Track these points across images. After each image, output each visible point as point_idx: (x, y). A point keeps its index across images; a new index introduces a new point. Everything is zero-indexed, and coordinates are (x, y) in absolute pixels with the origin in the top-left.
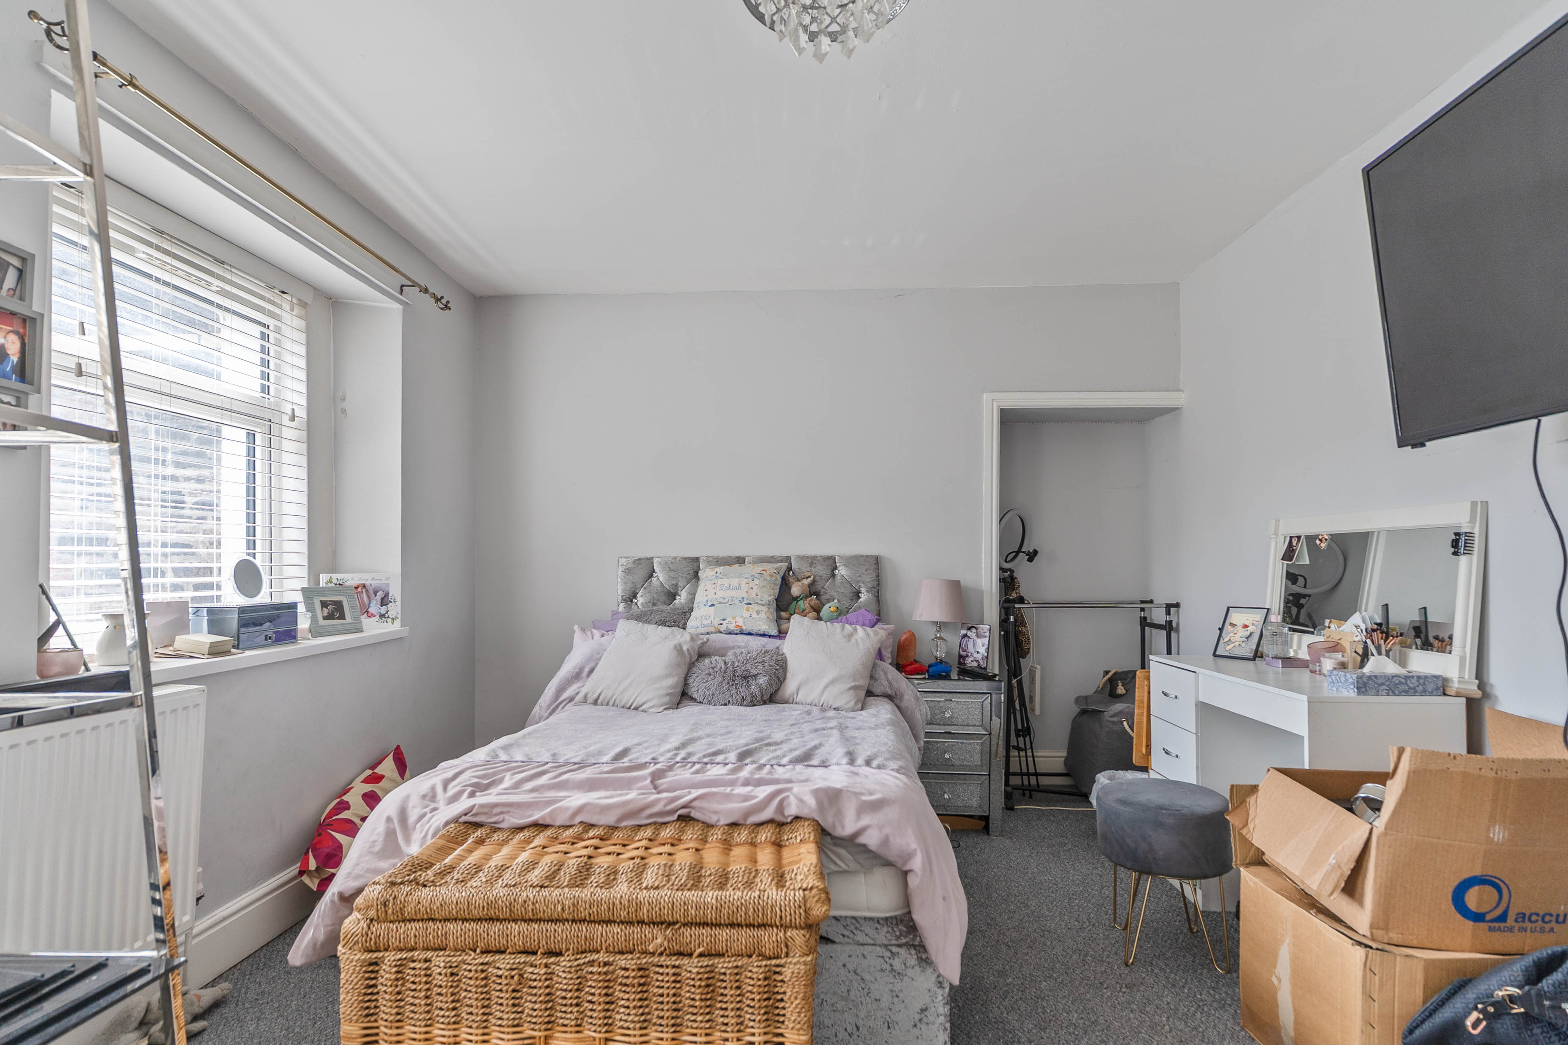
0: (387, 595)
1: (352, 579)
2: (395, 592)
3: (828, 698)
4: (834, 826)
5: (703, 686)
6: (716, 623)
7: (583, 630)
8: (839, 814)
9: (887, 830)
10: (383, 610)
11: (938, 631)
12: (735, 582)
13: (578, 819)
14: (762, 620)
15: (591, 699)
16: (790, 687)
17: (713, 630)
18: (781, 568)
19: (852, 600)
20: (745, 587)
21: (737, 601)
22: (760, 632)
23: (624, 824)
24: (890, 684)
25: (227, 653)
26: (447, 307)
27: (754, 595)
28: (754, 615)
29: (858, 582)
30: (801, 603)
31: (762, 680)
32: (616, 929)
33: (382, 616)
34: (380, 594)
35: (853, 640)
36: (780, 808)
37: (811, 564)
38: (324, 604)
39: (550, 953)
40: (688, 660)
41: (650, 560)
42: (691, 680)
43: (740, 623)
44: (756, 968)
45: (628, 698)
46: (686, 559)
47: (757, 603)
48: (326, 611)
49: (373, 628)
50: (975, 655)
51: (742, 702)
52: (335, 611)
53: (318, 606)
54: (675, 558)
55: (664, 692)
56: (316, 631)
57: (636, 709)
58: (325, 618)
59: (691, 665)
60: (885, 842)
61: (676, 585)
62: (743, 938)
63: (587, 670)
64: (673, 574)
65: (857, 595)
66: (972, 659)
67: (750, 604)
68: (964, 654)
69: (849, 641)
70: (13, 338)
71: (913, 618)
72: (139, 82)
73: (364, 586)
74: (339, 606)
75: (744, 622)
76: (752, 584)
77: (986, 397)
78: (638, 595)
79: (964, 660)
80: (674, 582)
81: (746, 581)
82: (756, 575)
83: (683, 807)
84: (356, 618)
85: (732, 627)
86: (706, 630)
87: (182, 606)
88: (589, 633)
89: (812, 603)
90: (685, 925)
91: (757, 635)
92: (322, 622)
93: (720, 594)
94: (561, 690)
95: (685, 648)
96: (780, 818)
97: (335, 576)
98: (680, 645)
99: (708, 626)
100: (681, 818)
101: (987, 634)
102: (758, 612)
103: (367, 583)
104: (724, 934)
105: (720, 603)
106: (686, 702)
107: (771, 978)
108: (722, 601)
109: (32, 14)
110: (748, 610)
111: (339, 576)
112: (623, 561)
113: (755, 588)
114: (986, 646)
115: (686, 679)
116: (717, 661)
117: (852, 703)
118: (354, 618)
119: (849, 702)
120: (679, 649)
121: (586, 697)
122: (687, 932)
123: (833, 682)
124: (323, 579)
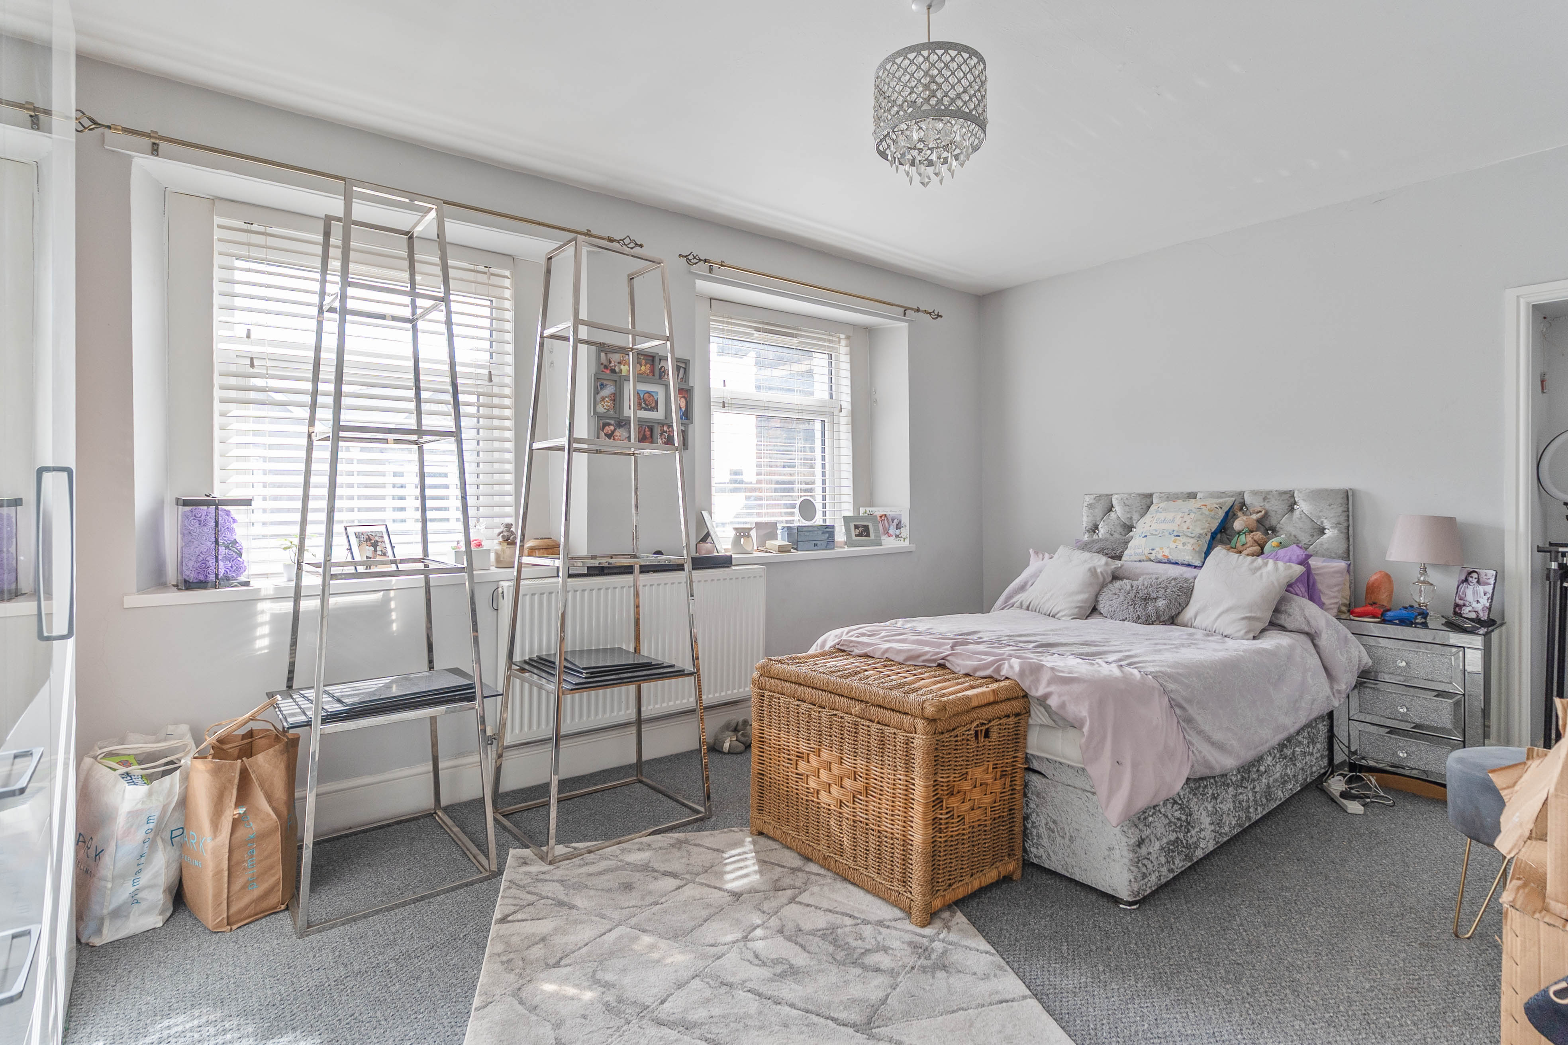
0: (900, 522)
1: (878, 511)
2: (905, 520)
3: (1222, 625)
4: (1030, 688)
5: (1108, 603)
6: (1146, 552)
7: (1036, 553)
8: (1037, 681)
9: (1065, 698)
10: (898, 532)
11: (1422, 574)
12: (1170, 516)
13: (886, 656)
14: (1186, 551)
15: (1025, 605)
16: (1189, 614)
17: (1144, 558)
18: (1225, 503)
19: (1312, 536)
20: (1178, 520)
21: (1167, 534)
22: (1185, 562)
23: (909, 663)
24: (1308, 622)
25: (789, 551)
26: (939, 316)
27: (1185, 527)
28: (1180, 546)
29: (1320, 517)
30: (1243, 537)
31: (1161, 603)
32: (845, 700)
33: (897, 536)
34: (896, 522)
35: (1258, 573)
36: (998, 670)
37: (1265, 499)
38: (856, 527)
39: (820, 707)
40: (1101, 579)
41: (1109, 496)
42: (1100, 598)
43: (1167, 553)
44: (901, 737)
45: (1047, 608)
46: (1139, 495)
47: (1187, 536)
48: (857, 531)
49: (890, 543)
50: (1475, 605)
51: (1137, 620)
52: (864, 531)
53: (853, 528)
54: (1130, 495)
55: (1074, 605)
56: (849, 543)
57: (1053, 616)
58: (856, 536)
59: (1103, 585)
60: (1063, 705)
61: (1131, 518)
62: (896, 718)
63: (1030, 583)
64: (1127, 509)
65: (1322, 531)
66: (1470, 608)
67: (1178, 536)
68: (1461, 602)
69: (1254, 573)
70: (683, 400)
71: (1387, 559)
72: (726, 263)
73: (885, 515)
74: (866, 528)
75: (1170, 553)
76: (1186, 518)
77: (1510, 294)
78: (1100, 527)
79: (1460, 609)
80: (1129, 516)
81: (1181, 515)
82: (1194, 510)
83: (943, 659)
84: (878, 536)
85: (1160, 556)
86: (1137, 558)
87: (774, 525)
88: (1041, 556)
89: (1256, 538)
90: (872, 705)
91: (1183, 565)
92: (854, 538)
93: (1154, 526)
94: (1010, 597)
95: (1099, 570)
96: (996, 676)
97: (868, 509)
98: (1095, 569)
99: (1140, 554)
100: (939, 665)
101: (1492, 581)
102: (1184, 544)
103: (887, 514)
104: (888, 713)
105: (1152, 534)
106: (1095, 615)
107: (908, 742)
108: (1154, 533)
109: (680, 256)
110: (1175, 542)
111: (871, 509)
112: (1087, 498)
113: (1188, 522)
114: (1489, 595)
115: (1097, 596)
116: (1126, 584)
117: (1242, 632)
118: (876, 536)
119: (1239, 631)
120: (1093, 571)
121: (1021, 603)
122: (873, 708)
123: (1227, 611)
124: (862, 510)
